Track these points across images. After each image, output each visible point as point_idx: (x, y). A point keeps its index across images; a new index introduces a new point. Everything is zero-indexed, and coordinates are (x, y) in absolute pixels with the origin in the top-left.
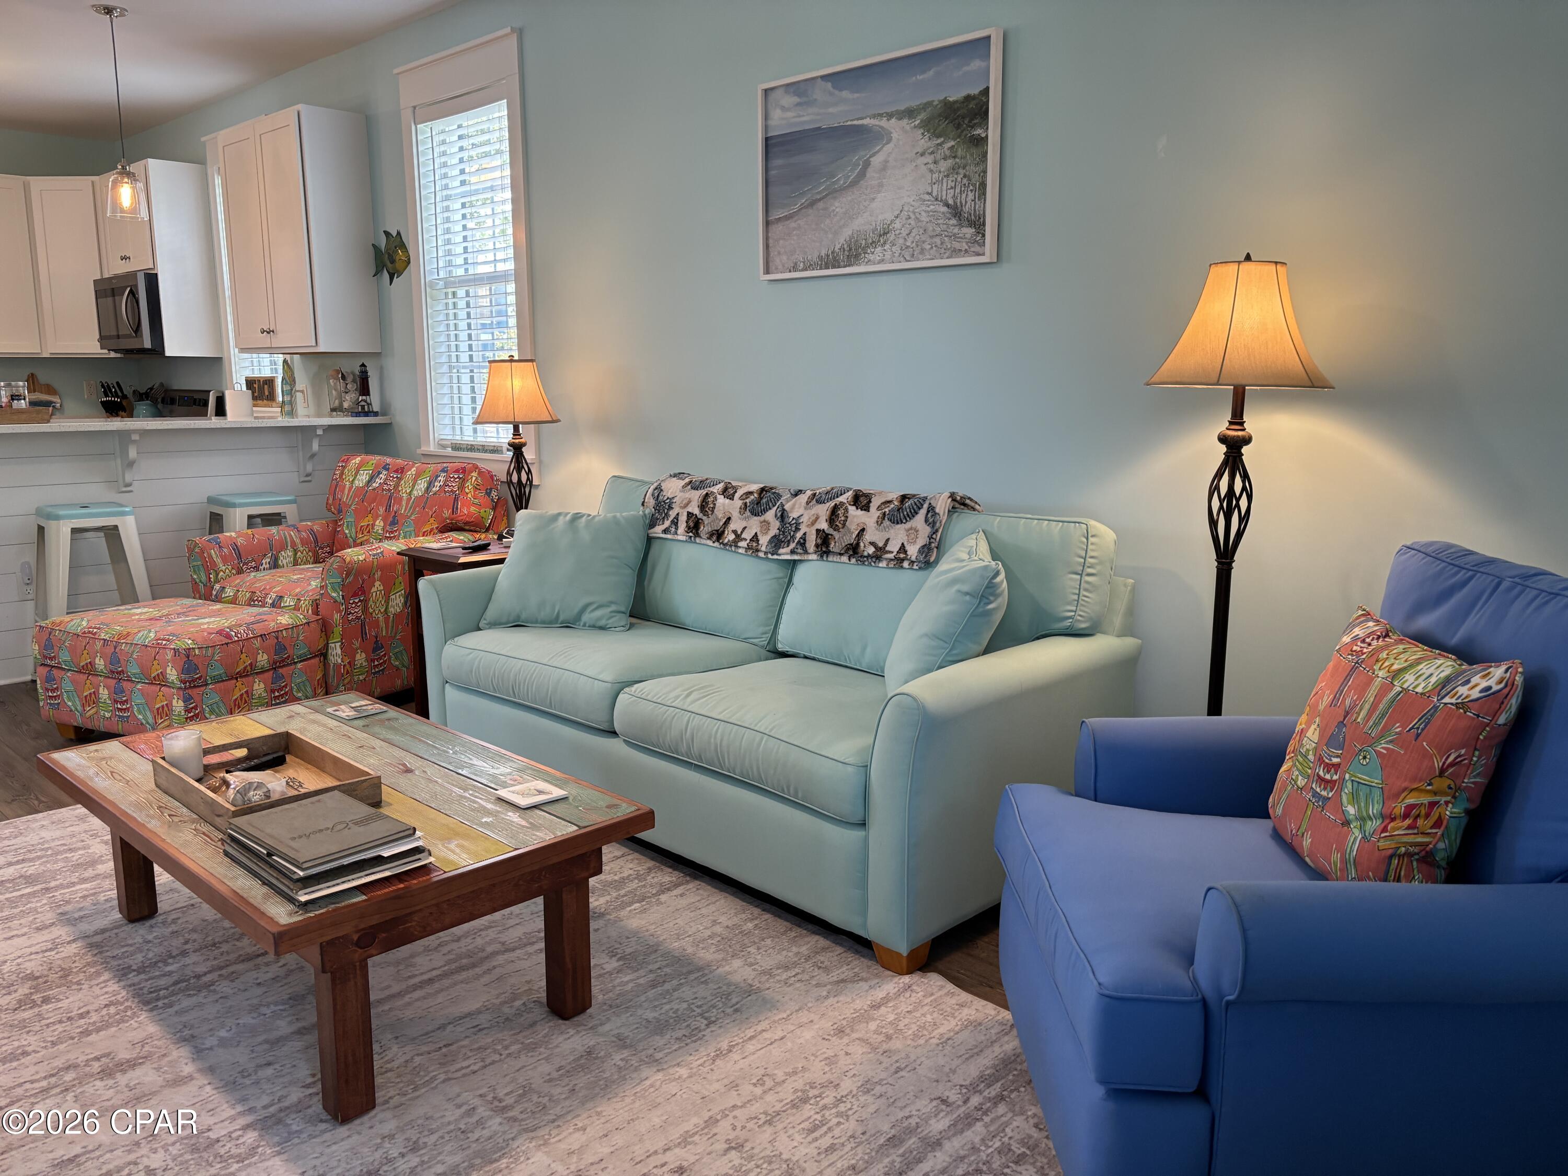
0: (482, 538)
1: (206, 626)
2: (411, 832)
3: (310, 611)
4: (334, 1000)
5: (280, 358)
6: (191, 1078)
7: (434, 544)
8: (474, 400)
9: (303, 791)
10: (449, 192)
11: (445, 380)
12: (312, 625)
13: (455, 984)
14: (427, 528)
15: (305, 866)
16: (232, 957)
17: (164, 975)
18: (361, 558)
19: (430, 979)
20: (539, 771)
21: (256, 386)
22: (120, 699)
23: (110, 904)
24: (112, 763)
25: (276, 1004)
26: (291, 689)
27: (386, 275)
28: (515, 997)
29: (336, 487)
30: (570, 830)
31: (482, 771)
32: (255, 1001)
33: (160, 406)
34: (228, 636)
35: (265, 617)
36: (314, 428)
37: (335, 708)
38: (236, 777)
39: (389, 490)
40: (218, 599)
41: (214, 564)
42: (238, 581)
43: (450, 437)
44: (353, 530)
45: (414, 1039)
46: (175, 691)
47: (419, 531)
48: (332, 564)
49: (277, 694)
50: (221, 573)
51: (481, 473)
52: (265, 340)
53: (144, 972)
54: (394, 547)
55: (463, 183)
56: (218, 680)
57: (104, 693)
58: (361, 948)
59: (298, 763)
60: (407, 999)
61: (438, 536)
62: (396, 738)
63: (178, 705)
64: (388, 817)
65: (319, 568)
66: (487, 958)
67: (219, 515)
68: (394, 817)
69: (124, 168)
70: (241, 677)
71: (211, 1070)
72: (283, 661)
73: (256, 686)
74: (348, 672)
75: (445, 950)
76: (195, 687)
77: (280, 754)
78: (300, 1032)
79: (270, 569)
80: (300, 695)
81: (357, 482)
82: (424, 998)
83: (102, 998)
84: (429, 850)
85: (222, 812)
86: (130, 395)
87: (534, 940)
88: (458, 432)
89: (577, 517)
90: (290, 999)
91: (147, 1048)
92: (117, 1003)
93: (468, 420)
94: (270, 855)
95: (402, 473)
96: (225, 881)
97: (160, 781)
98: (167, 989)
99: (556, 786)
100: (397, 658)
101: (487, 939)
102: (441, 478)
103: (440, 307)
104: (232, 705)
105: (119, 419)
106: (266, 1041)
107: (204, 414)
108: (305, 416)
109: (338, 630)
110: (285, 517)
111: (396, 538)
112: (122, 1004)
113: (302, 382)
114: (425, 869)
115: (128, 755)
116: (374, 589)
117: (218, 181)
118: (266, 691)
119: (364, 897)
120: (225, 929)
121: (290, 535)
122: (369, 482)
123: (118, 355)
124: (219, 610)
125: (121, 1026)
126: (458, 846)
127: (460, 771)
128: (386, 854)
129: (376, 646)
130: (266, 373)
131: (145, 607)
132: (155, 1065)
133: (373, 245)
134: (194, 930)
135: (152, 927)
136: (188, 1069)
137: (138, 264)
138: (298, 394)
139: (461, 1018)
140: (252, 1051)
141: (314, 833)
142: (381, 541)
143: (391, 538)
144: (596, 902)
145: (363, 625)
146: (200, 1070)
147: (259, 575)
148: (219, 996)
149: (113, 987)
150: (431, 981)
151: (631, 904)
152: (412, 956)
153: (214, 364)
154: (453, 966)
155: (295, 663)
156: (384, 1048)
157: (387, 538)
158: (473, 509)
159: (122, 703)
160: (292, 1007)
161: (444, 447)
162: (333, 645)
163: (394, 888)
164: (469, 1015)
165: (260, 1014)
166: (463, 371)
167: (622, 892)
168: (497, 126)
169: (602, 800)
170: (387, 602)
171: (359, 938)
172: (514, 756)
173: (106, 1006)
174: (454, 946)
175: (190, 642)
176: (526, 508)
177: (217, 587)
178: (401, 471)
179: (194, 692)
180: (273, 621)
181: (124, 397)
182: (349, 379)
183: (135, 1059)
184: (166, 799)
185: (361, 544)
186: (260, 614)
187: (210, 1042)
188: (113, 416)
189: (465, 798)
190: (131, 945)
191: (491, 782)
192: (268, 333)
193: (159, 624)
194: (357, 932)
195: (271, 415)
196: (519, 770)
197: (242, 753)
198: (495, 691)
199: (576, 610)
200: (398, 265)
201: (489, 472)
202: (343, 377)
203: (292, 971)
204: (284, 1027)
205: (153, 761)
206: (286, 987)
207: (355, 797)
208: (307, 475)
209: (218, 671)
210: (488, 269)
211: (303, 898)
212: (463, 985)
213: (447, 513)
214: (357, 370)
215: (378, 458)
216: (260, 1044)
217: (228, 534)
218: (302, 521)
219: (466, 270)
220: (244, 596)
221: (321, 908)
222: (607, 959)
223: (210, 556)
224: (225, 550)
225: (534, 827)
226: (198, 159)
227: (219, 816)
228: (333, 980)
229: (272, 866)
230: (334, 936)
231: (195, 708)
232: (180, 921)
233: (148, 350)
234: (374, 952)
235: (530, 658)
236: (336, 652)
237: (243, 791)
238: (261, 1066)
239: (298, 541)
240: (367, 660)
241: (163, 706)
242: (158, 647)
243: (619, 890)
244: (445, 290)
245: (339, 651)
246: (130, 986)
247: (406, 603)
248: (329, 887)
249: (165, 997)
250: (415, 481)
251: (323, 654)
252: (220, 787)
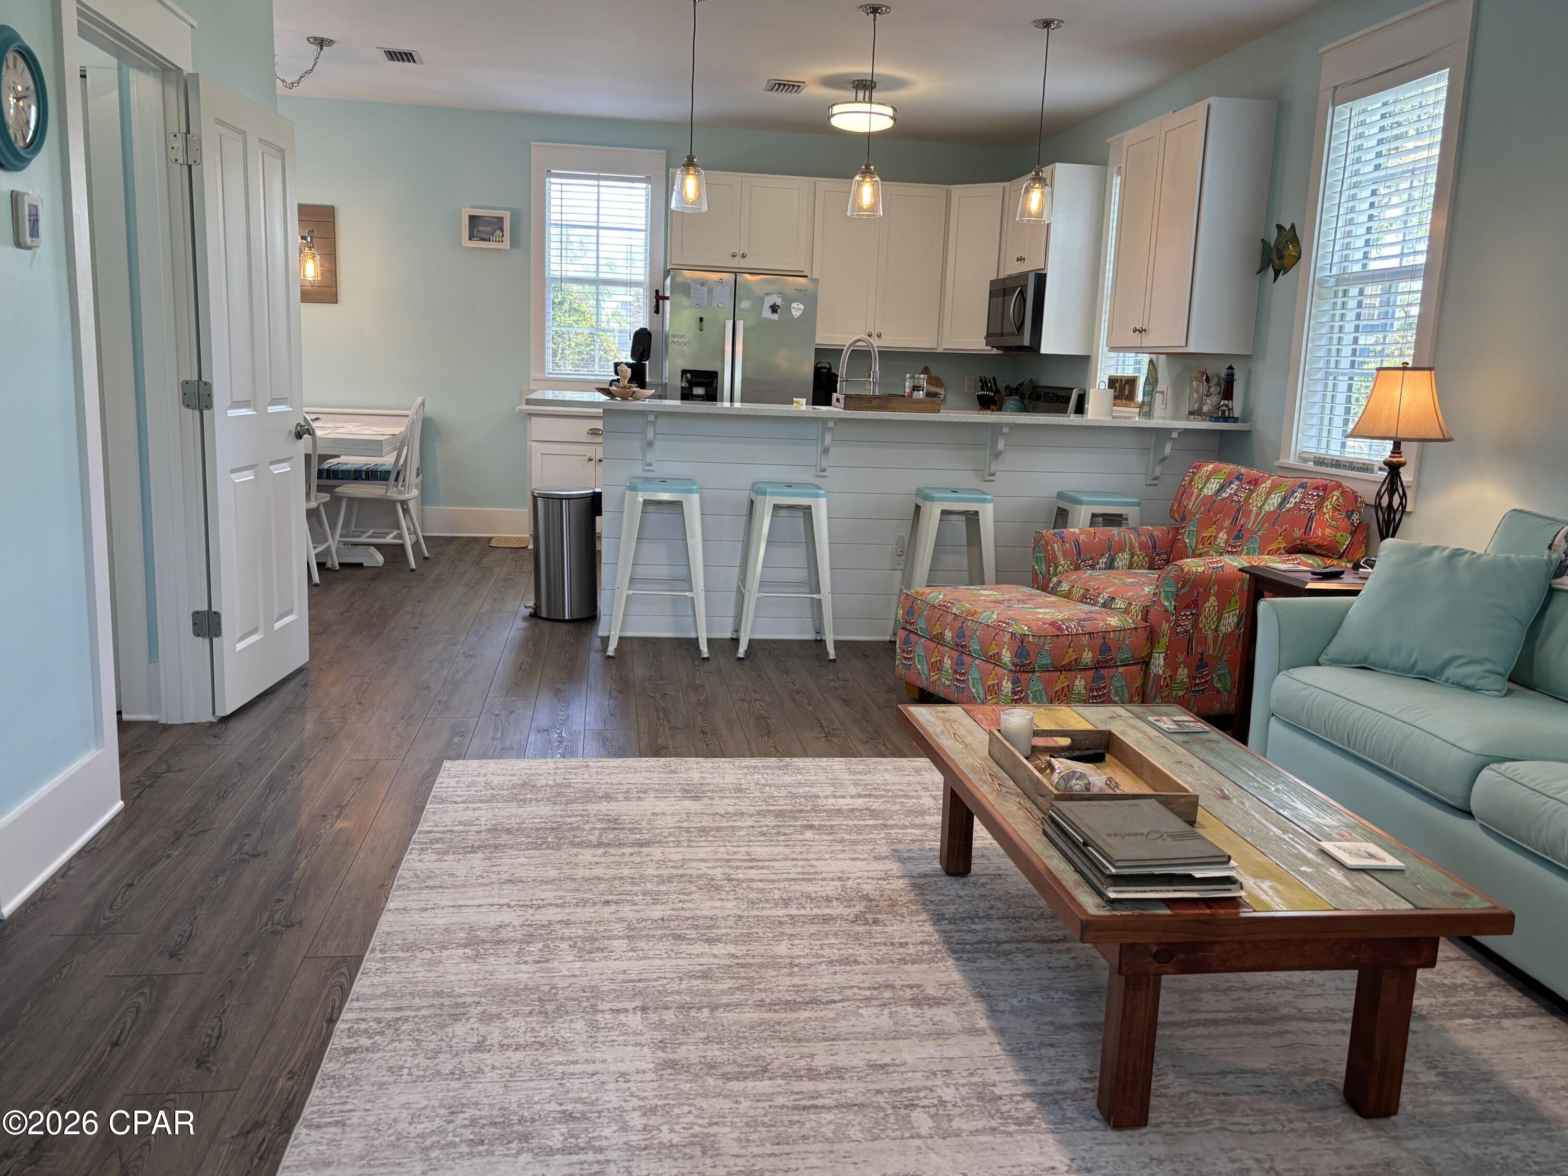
0: (1334, 565)
1: (1041, 616)
2: (1225, 859)
3: (1139, 617)
4: (1125, 1004)
5: (1145, 358)
6: (982, 1032)
7: (1280, 565)
8: (1348, 411)
9: (1118, 792)
10: (1359, 179)
11: (1319, 387)
12: (1139, 631)
13: (1240, 1034)
14: (1273, 547)
15: (1118, 864)
16: (1030, 934)
17: (971, 932)
18: (1200, 570)
19: (1215, 1021)
20: (1372, 832)
21: (1118, 385)
22: (959, 671)
23: (932, 854)
24: (956, 726)
25: (1064, 992)
26: (1110, 691)
27: (1271, 272)
28: (1305, 1072)
29: (1183, 492)
30: (1404, 907)
31: (1305, 817)
32: (1044, 982)
33: (1026, 401)
34: (1060, 629)
35: (1095, 616)
36: (1170, 430)
37: (1157, 718)
38: (1060, 762)
39: (1239, 502)
40: (1054, 592)
41: (1055, 557)
42: (1074, 577)
43: (1312, 450)
44: (1194, 541)
45: (1192, 1074)
46: (1006, 672)
47: (1264, 549)
48: (1169, 572)
49: (1095, 694)
50: (1060, 567)
51: (1343, 493)
52: (1135, 339)
53: (954, 923)
54: (1236, 562)
55: (1377, 167)
56: (1045, 669)
57: (947, 662)
58: (1158, 962)
59: (1116, 764)
60: (1188, 1031)
61: (1285, 557)
62: (1215, 762)
63: (1007, 686)
64: (1203, 838)
65: (1154, 575)
66: (1279, 1019)
67: (1065, 510)
68: (1211, 839)
69: (1037, 174)
70: (1065, 670)
71: (1001, 1031)
72: (1106, 662)
73: (1077, 682)
74: (1167, 686)
75: (1234, 995)
76: (1024, 671)
77: (1101, 751)
78: (1083, 1026)
79: (1105, 569)
80: (1117, 699)
81: (1205, 490)
82: (1207, 1037)
83: (919, 934)
84: (1241, 884)
85: (1046, 792)
86: (1002, 391)
87: (1336, 1018)
88: (1324, 444)
89: (1457, 553)
90: (1077, 991)
91: (950, 992)
92: (929, 943)
93: (1337, 434)
94: (1086, 844)
95: (1255, 484)
96: (1042, 858)
97: (995, 751)
98: (972, 945)
99: (1391, 854)
100: (1220, 680)
101: (1282, 999)
102: (1298, 495)
103: (1327, 307)
104: (1053, 695)
105: (989, 412)
106: (1052, 1024)
107: (1064, 411)
108: (1161, 418)
109: (1164, 641)
110: (1126, 519)
111: (1238, 553)
112: (934, 945)
113: (1163, 384)
114: (1234, 902)
115: (968, 721)
116: (1208, 604)
117: (1117, 181)
118: (1085, 688)
119: (1169, 912)
120: (1025, 906)
121: (1130, 538)
122: (1218, 492)
123: (1000, 352)
124: (1054, 602)
125: (932, 964)
126: (1271, 887)
127: (1281, 811)
128: (1198, 874)
129: (1201, 664)
130: (1129, 372)
131: (991, 589)
132: (955, 1010)
133: (1262, 240)
134: (998, 899)
135: (964, 884)
136: (983, 1023)
137: (1029, 266)
138: (1157, 395)
139: (1243, 1072)
140: (1039, 1028)
141: (1130, 835)
142: (1221, 554)
143: (1232, 553)
144: (1420, 1002)
145: (1190, 640)
146: (992, 1028)
147: (1096, 573)
148: (1016, 966)
149: (929, 928)
150: (1215, 1022)
151: (1463, 1016)
152: (1199, 990)
153: (1081, 363)
154: (1241, 1016)
155: (1117, 666)
156: (1160, 1072)
157: (1228, 552)
158: (1328, 531)
159: (961, 674)
160: (1077, 1000)
161: (1305, 460)
162: (1157, 655)
163: (1201, 911)
164: (1252, 1071)
165: (1049, 997)
166: (1341, 378)
167: (1452, 1000)
168: (1431, 100)
169: (1449, 886)
170: (1219, 620)
171: (1157, 951)
172: (1344, 810)
173: (921, 943)
174: (1244, 994)
175: (1026, 628)
176: (1393, 536)
177: (1055, 580)
178: (1255, 482)
179: (1023, 677)
180: (1103, 620)
181: (997, 392)
182: (1214, 381)
183: (940, 998)
184: (997, 769)
185: (1200, 555)
186: (1091, 612)
187: (1003, 1006)
188: (985, 409)
189: (1284, 840)
190: (946, 896)
191: (1314, 830)
192: (1140, 332)
193: (1002, 607)
194: (1158, 944)
195: (1130, 416)
196: (1347, 826)
197: (1065, 742)
198: (1327, 736)
199: (1439, 662)
200: (1286, 262)
201: (1354, 492)
202: (1208, 380)
203: (1081, 966)
204: (1068, 1015)
205: (991, 733)
206: (1073, 979)
207: (1171, 809)
208: (1155, 479)
209: (1045, 660)
210: (1394, 263)
211: (1112, 895)
212: (1250, 1039)
213: (1298, 533)
214: (1223, 373)
215: (1232, 467)
216: (1046, 1024)
217: (1072, 530)
218: (1142, 524)
219: (1365, 266)
220: (1078, 592)
221: (1126, 909)
222: (1424, 1069)
223: (1053, 548)
224: (1067, 545)
225: (1359, 891)
226: (1101, 161)
227: (1042, 796)
228: (1126, 986)
229: (1086, 856)
230: (1136, 941)
231: (1021, 691)
232: (988, 887)
233: (1026, 347)
234: (1169, 970)
235: (1375, 707)
236: (1158, 663)
237: (1067, 778)
238: (1045, 1045)
239: (1136, 545)
240: (1188, 677)
241: (994, 685)
242: (998, 629)
243: (1448, 996)
244: (1335, 288)
245: (1162, 662)
246: (942, 931)
247: (1238, 623)
248: (1137, 892)
249: (970, 952)
250: (1268, 494)
251: (1146, 663)
252: (1045, 769)
